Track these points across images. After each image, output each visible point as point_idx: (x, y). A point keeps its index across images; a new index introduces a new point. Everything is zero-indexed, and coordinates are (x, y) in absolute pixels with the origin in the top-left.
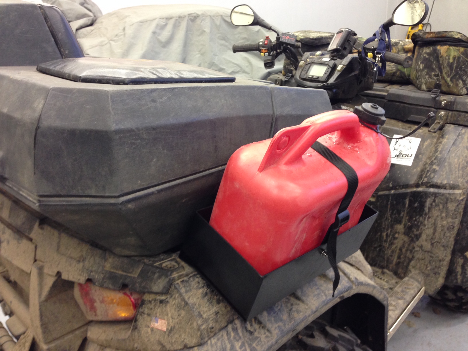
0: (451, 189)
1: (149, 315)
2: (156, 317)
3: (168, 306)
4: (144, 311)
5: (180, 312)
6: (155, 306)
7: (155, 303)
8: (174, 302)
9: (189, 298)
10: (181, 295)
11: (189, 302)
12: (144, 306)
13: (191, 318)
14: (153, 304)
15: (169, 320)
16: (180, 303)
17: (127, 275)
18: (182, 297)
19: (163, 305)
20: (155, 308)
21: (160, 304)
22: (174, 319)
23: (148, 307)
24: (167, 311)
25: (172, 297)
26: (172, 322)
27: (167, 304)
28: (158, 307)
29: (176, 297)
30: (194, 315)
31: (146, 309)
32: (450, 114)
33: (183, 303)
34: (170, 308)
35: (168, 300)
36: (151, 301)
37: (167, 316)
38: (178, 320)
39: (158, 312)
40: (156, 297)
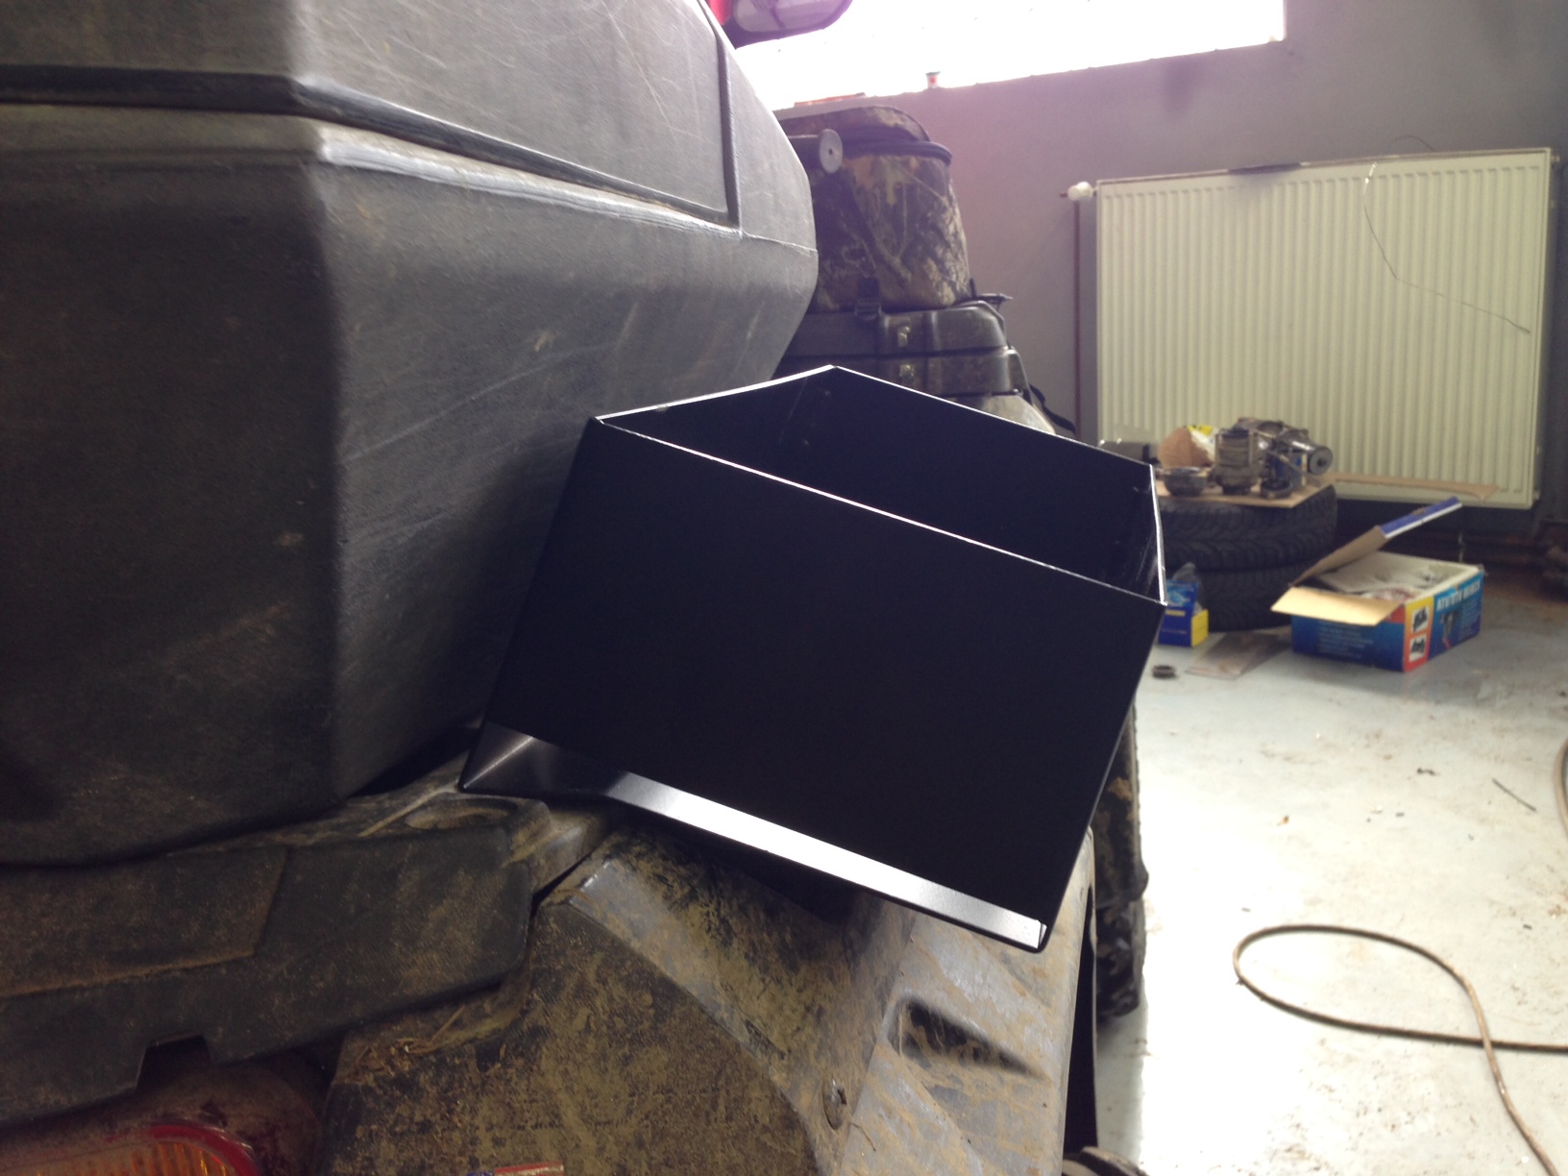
2: (474, 1165)
3: (546, 1058)
4: (370, 1162)
5: (634, 1068)
7: (443, 1080)
12: (360, 1132)
13: (719, 1073)
14: (433, 1091)
15: (577, 1146)
16: (626, 1007)
17: (169, 971)
18: (629, 963)
19: (506, 1065)
20: (451, 1111)
21: (486, 1069)
22: (609, 1123)
23: (396, 1123)
24: (550, 1092)
25: (558, 987)
26: (601, 1149)
27: (538, 1048)
28: (471, 1097)
29: (591, 977)
30: (737, 1045)
31: (384, 1143)
32: (931, 365)
33: (648, 999)
34: (561, 1068)
35: (536, 1017)
36: (414, 1073)
37: (551, 1125)
38: (633, 1121)
39: (483, 1127)
40: (434, 1037)
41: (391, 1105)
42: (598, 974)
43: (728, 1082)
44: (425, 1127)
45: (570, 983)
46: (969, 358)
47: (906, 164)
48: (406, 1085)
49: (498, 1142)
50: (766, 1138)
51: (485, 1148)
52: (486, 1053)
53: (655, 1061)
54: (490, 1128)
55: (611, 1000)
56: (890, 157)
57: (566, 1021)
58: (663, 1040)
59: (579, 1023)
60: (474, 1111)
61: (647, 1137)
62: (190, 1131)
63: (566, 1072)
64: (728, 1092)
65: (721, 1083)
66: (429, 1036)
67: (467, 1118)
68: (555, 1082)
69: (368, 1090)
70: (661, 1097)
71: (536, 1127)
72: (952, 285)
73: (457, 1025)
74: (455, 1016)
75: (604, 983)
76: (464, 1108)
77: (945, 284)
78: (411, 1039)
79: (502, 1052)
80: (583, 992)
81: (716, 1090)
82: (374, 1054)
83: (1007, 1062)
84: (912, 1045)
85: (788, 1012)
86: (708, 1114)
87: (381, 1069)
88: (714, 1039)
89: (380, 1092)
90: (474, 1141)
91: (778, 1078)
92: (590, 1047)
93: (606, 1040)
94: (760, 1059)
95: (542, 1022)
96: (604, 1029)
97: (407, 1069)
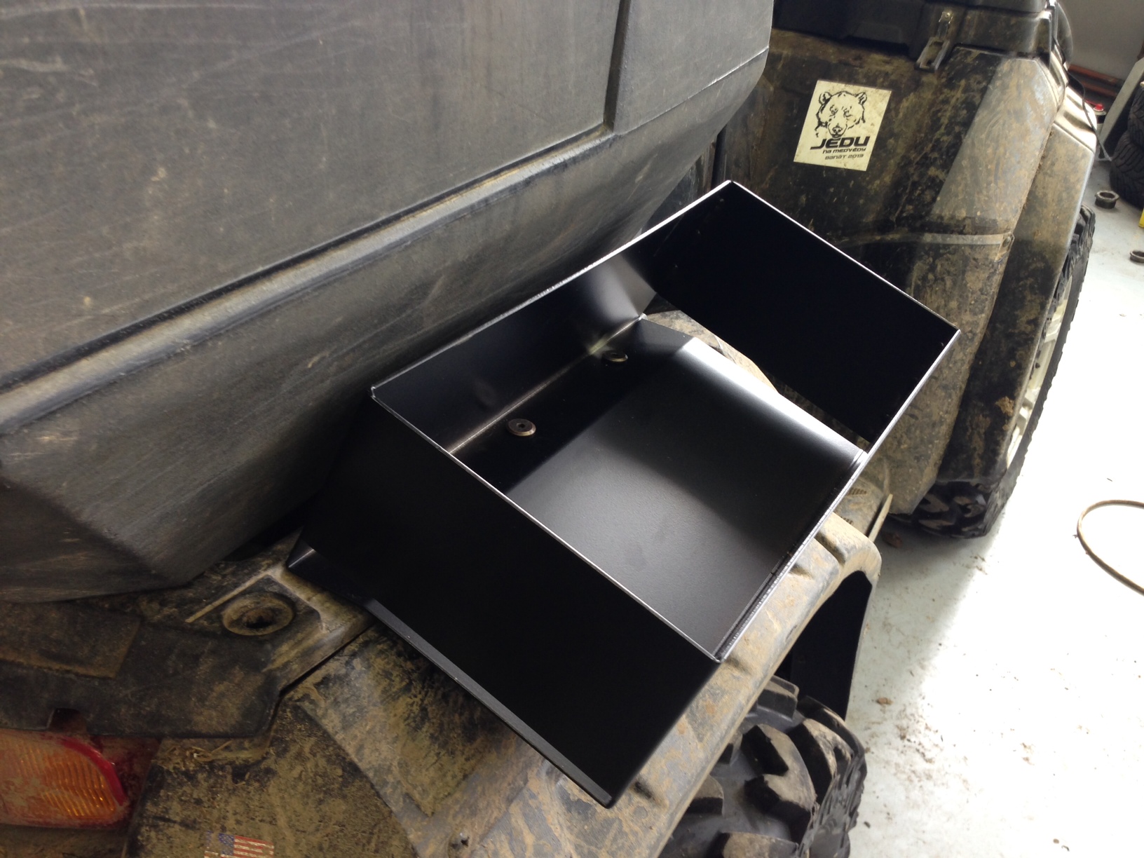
0: (976, 234)
1: (188, 825)
2: (224, 829)
3: (272, 787)
4: (167, 810)
5: (324, 808)
6: (212, 791)
7: (212, 781)
8: (299, 769)
9: (360, 748)
10: (327, 738)
11: (362, 765)
12: (162, 793)
13: (375, 825)
14: (205, 784)
15: (284, 838)
16: (325, 773)
18: (331, 748)
19: (248, 784)
20: (214, 799)
21: (237, 783)
22: (304, 832)
23: (182, 795)
24: (272, 805)
25: (286, 750)
26: (297, 844)
27: (269, 780)
28: (226, 794)
29: (307, 750)
30: (391, 812)
31: (175, 803)
33: (339, 772)
34: (281, 795)
35: (269, 763)
36: (196, 772)
37: (271, 823)
38: (319, 835)
39: (231, 812)
40: (213, 751)
41: (181, 784)
42: (311, 749)
43: (380, 831)
44: (199, 802)
45: (294, 750)
46: (1004, 17)
48: (190, 777)
49: (238, 822)
51: (231, 823)
52: (239, 773)
53: (337, 808)
54: (235, 814)
55: (317, 766)
57: (288, 770)
58: (344, 797)
59: (295, 773)
60: (227, 802)
61: (326, 846)
62: (83, 749)
63: (283, 798)
64: (379, 837)
65: (376, 831)
66: (211, 750)
67: (222, 805)
68: (276, 801)
69: (168, 772)
70: (337, 828)
71: (261, 821)
73: (227, 748)
74: (227, 743)
75: (314, 755)
76: (221, 799)
78: (199, 749)
79: (247, 777)
80: (299, 756)
81: (372, 833)
82: (177, 752)
83: (640, 788)
86: (364, 845)
87: (178, 763)
88: (376, 806)
89: (175, 776)
90: (225, 818)
91: (415, 835)
92: (301, 787)
93: (309, 788)
94: (405, 822)
95: (273, 767)
96: (310, 781)
97: (191, 769)
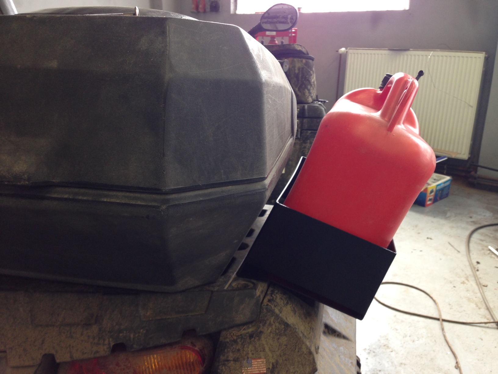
1: (236, 360)
3: (263, 338)
6: (243, 344)
9: (287, 318)
10: (277, 316)
11: (289, 323)
12: (226, 350)
13: (297, 343)
14: (240, 343)
15: (268, 356)
16: (279, 328)
17: (188, 316)
18: (279, 319)
19: (255, 339)
20: (244, 347)
21: (251, 339)
22: (274, 351)
23: (233, 349)
24: (263, 345)
25: (265, 323)
26: (273, 357)
27: (261, 335)
28: (248, 345)
29: (272, 321)
30: (300, 337)
31: (230, 353)
32: (304, 121)
33: (283, 326)
34: (266, 340)
35: (261, 329)
36: (237, 339)
37: (263, 351)
38: (279, 351)
39: (250, 351)
40: (240, 332)
41: (232, 345)
42: (273, 321)
43: (298, 344)
44: (239, 350)
45: (268, 322)
46: (315, 120)
47: (302, 61)
48: (235, 341)
49: (253, 354)
50: (305, 356)
51: (250, 355)
52: (251, 336)
53: (284, 340)
54: (251, 351)
55: (276, 326)
56: (297, 59)
57: (267, 330)
58: (286, 335)
59: (269, 331)
60: (248, 348)
61: (282, 354)
62: (189, 348)
63: (266, 341)
64: (298, 347)
65: (297, 344)
66: (239, 331)
67: (247, 349)
68: (264, 342)
69: (228, 342)
70: (285, 347)
71: (260, 351)
72: (312, 97)
73: (244, 329)
74: (244, 328)
75: (275, 323)
76: (246, 347)
77: (310, 97)
78: (235, 332)
79: (254, 336)
80: (270, 324)
81: (296, 346)
82: (228, 335)
83: (344, 337)
84: (324, 333)
85: (307, 329)
86: (294, 351)
87: (230, 338)
88: (296, 335)
89: (230, 343)
90: (248, 354)
91: (308, 344)
92: (271, 336)
93: (274, 335)
94: (305, 340)
95: (262, 330)
96: (274, 332)
97: (235, 338)
